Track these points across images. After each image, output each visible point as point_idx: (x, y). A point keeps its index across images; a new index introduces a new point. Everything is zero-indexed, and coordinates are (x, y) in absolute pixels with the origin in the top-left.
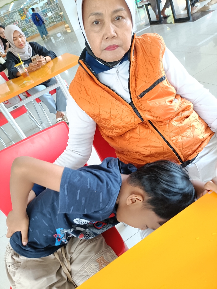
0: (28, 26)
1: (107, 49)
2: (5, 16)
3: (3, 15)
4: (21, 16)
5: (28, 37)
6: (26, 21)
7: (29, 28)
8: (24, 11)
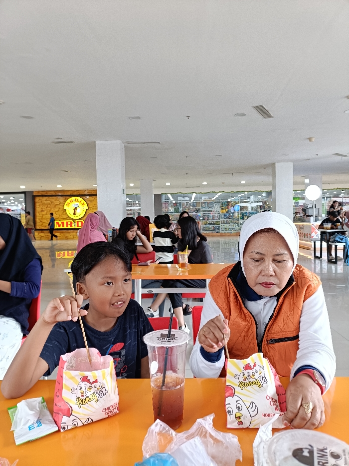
0: (224, 221)
1: (262, 284)
2: (204, 203)
3: (202, 201)
4: (222, 209)
5: (218, 232)
6: (225, 215)
7: (224, 223)
8: (228, 205)
